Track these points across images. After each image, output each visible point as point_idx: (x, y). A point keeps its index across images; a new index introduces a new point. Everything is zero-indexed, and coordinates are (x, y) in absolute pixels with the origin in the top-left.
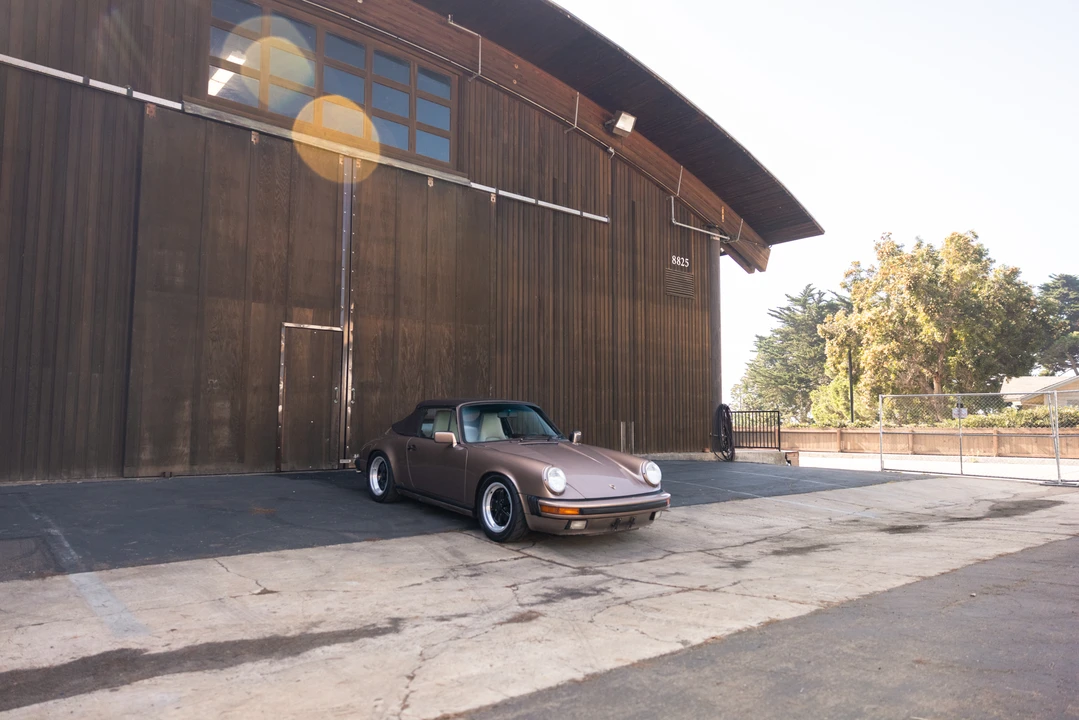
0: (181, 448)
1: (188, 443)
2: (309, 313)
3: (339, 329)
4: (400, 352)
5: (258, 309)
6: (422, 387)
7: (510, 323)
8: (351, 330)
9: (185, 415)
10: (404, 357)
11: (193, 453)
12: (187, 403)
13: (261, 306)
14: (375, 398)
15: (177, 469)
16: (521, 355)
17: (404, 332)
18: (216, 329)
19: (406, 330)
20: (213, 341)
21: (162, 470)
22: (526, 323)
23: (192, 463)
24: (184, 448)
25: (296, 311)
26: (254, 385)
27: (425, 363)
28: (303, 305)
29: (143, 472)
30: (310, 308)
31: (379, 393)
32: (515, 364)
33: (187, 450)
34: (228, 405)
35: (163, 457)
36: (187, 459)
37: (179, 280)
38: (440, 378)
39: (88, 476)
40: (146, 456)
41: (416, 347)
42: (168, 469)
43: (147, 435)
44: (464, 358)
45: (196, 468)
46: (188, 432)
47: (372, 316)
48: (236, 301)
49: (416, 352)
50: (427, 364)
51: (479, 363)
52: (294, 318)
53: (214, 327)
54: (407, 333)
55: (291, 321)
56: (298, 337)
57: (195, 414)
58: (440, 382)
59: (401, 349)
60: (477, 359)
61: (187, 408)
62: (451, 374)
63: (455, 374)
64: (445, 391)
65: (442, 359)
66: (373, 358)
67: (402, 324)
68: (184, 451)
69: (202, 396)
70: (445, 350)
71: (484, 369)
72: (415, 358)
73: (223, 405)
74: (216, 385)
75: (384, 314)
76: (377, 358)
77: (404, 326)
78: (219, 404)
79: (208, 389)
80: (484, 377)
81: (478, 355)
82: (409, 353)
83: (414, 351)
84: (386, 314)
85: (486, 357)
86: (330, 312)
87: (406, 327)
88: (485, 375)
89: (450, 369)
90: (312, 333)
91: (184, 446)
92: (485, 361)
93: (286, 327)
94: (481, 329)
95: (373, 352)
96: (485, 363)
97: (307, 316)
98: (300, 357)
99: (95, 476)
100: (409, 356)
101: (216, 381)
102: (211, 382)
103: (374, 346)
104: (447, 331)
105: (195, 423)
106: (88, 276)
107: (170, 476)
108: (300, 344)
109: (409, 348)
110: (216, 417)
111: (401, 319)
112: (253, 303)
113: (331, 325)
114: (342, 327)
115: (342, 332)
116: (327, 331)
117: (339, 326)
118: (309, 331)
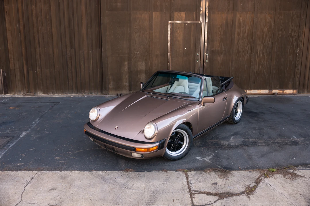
0: (125, 83)
1: (128, 81)
2: (183, 14)
4: (236, 33)
5: (156, 15)
6: (250, 51)
8: (207, 22)
9: (126, 68)
10: (239, 34)
11: (130, 86)
12: (126, 63)
13: (158, 13)
14: (220, 58)
15: (124, 92)
17: (239, 20)
18: (137, 27)
19: (241, 18)
20: (136, 33)
21: (119, 92)
23: (130, 89)
25: (176, 14)
27: (252, 38)
28: (180, 10)
29: (110, 93)
30: (183, 11)
31: (222, 56)
33: (127, 84)
34: (144, 63)
35: (118, 87)
36: (128, 88)
38: (262, 45)
39: (91, 93)
40: (111, 86)
41: (247, 28)
43: (110, 77)
44: (280, 33)
46: (127, 76)
47: (219, 12)
48: (146, 12)
49: (246, 31)
50: (254, 38)
51: (291, 36)
52: (175, 18)
53: (136, 26)
54: (241, 21)
55: (173, 20)
56: (177, 28)
57: (129, 68)
58: (262, 48)
59: (237, 30)
60: (289, 33)
61: (126, 65)
62: (270, 43)
63: (272, 43)
64: (265, 53)
65: (264, 34)
66: (219, 36)
67: (238, 16)
68: (126, 84)
69: (132, 60)
70: (266, 29)
71: (294, 39)
72: (246, 35)
73: (142, 64)
74: (138, 54)
75: (227, 10)
76: (222, 37)
77: (239, 17)
78: (140, 63)
79: (135, 56)
80: (294, 43)
81: (290, 30)
82: (242, 32)
83: (245, 31)
84: (228, 11)
85: (297, 31)
86: (195, 12)
87: (240, 16)
88: (295, 42)
89: (269, 40)
90: (185, 25)
91: (126, 82)
92: (295, 34)
93: (171, 23)
94: (294, 13)
95: (220, 33)
96: (295, 35)
97: (182, 16)
98: (178, 38)
99: (94, 94)
100: (242, 34)
101: (138, 52)
102: (136, 53)
103: (220, 30)
104: (269, 17)
105: (130, 72)
106: (83, 7)
107: (120, 95)
108: (178, 31)
109: (242, 29)
110: (139, 69)
111: (237, 13)
112: (154, 12)
113: (195, 20)
114: (201, 20)
115: (201, 23)
116: (193, 24)
117: (199, 20)
118: (183, 24)
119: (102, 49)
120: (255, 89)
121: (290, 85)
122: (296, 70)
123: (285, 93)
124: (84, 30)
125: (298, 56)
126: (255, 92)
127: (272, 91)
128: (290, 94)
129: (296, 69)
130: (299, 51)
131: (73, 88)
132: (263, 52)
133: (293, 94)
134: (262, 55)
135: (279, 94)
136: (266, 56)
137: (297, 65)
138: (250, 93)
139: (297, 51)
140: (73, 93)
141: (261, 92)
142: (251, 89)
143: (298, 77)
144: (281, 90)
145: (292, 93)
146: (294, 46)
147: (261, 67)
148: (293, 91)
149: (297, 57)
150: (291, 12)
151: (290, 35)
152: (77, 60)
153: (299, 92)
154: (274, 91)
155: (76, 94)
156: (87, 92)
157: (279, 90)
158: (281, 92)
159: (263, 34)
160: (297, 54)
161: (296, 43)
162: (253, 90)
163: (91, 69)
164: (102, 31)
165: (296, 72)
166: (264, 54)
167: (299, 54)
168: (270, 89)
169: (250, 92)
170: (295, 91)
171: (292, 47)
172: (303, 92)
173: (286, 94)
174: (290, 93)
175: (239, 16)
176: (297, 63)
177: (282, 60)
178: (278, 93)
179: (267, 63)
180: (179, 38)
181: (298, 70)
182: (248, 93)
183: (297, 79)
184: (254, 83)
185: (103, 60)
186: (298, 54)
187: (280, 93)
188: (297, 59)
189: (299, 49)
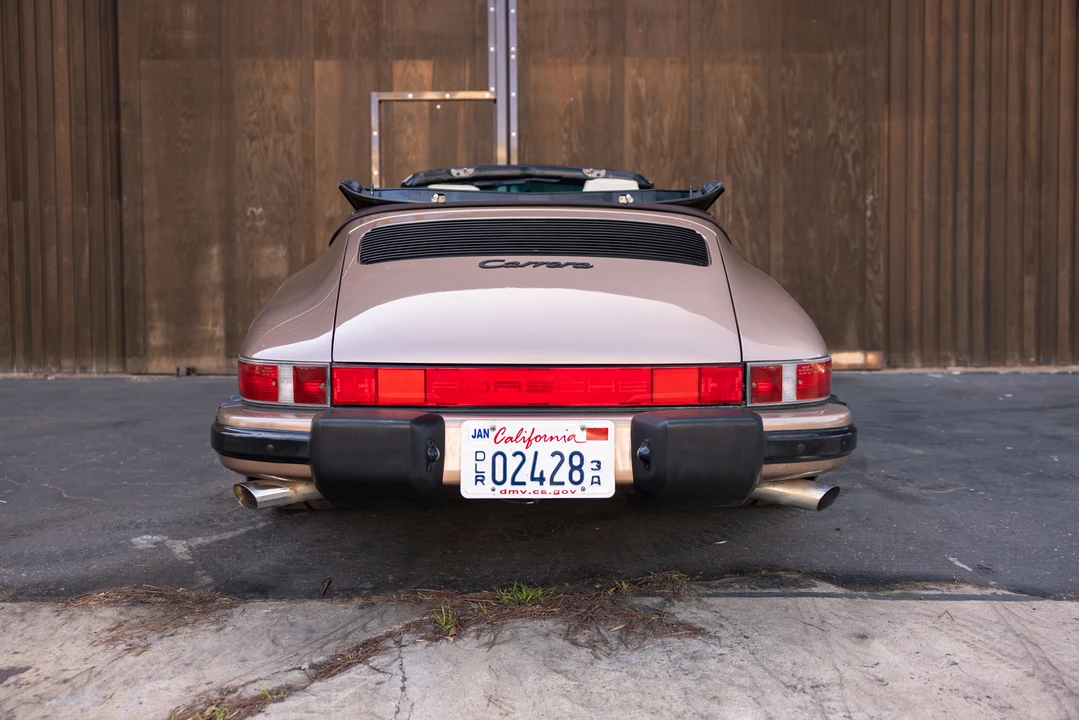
0: (209, 328)
1: (222, 321)
2: (425, 69)
3: (487, 95)
5: (326, 70)
7: (930, 41)
8: (513, 94)
9: (213, 271)
10: (638, 141)
11: (230, 337)
12: (215, 251)
13: (332, 65)
15: (206, 363)
16: (964, 115)
17: (636, 88)
18: (255, 116)
19: (642, 82)
20: (252, 138)
21: (184, 364)
22: (981, 36)
24: (215, 328)
25: (399, 67)
26: (328, 214)
27: (688, 153)
28: (412, 54)
29: (154, 367)
30: (426, 57)
32: (947, 139)
33: (220, 332)
34: (282, 252)
35: (183, 344)
36: (220, 346)
37: (189, 36)
39: (84, 369)
40: (156, 339)
41: (667, 120)
42: (193, 363)
43: (154, 305)
44: (794, 132)
45: (236, 362)
46: (219, 302)
47: (559, 61)
48: (287, 63)
49: (666, 129)
50: (694, 153)
51: (837, 143)
52: (396, 81)
53: (252, 114)
54: (643, 90)
55: (390, 89)
56: (405, 118)
57: (228, 270)
59: (629, 125)
60: (830, 132)
61: (216, 260)
62: (759, 172)
63: (767, 171)
64: (742, 210)
65: (735, 139)
66: (564, 149)
67: (631, 72)
68: (215, 332)
69: (238, 237)
70: (740, 120)
71: (849, 157)
72: (665, 141)
73: (274, 253)
74: (261, 217)
75: (587, 54)
76: (575, 150)
77: (636, 76)
78: (267, 251)
79: (248, 225)
80: (851, 173)
81: (832, 123)
82: (649, 132)
83: (661, 127)
84: (593, 53)
85: (856, 127)
86: (468, 62)
87: (640, 75)
88: (854, 169)
89: (756, 161)
90: (432, 109)
91: (215, 325)
92: (852, 135)
93: (380, 102)
94: (840, 60)
95: (565, 136)
96: (853, 141)
97: (421, 76)
98: (409, 157)
99: (94, 370)
100: (649, 139)
101: (260, 210)
102: (252, 212)
103: (567, 124)
104: (745, 77)
105: (230, 285)
106: (61, 51)
107: (188, 374)
108: (410, 131)
109: (648, 122)
110: (263, 274)
111: (627, 61)
112: (316, 62)
113: (470, 89)
114: (492, 89)
115: (495, 101)
116: (462, 103)
117: (486, 88)
118: (426, 104)
121: (851, 335)
122: (870, 276)
123: (838, 363)
124: (62, 131)
125: (870, 219)
128: (853, 368)
129: (869, 270)
130: (872, 203)
131: (14, 350)
132: (733, 205)
133: (864, 368)
134: (730, 217)
136: (746, 223)
137: (869, 256)
139: (864, 199)
140: (15, 370)
143: (878, 303)
145: (862, 365)
146: (854, 184)
148: (866, 356)
149: (868, 222)
150: (829, 56)
151: (832, 140)
152: (32, 243)
153: (890, 364)
155: (27, 371)
156: (67, 363)
159: (730, 142)
160: (865, 214)
161: (858, 170)
163: (85, 274)
164: (123, 130)
165: (871, 282)
166: (739, 212)
167: (874, 214)
170: (872, 358)
171: (843, 184)
172: (907, 362)
173: (839, 368)
174: (855, 365)
175: (634, 72)
176: (870, 246)
177: (812, 235)
179: (755, 247)
180: (412, 158)
181: (877, 272)
183: (877, 311)
185: (126, 240)
186: (869, 214)
188: (870, 233)
189: (873, 194)
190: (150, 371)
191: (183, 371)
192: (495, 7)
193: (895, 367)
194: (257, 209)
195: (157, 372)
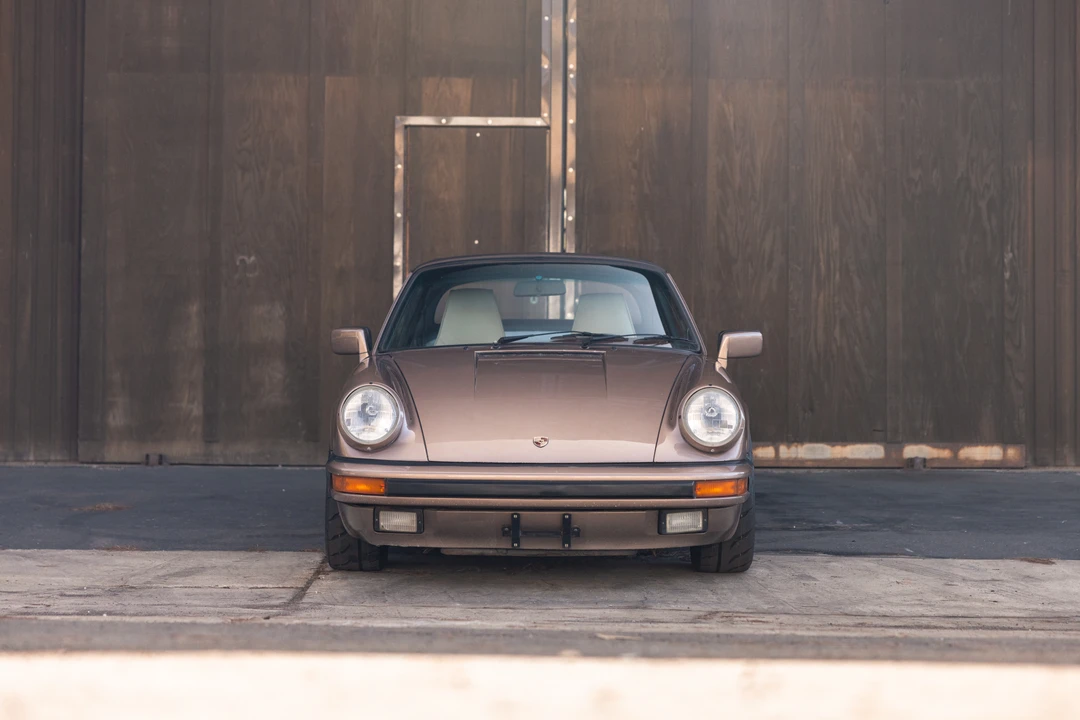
0: (184, 405)
1: (200, 396)
2: (462, 88)
3: (538, 122)
5: (339, 88)
6: (779, 258)
8: (571, 121)
9: (191, 334)
10: (723, 181)
11: (210, 418)
12: (194, 308)
13: (348, 82)
15: (181, 449)
17: (722, 116)
18: (249, 143)
19: (729, 108)
20: (245, 170)
21: (154, 449)
23: (209, 438)
24: (191, 406)
25: (429, 86)
26: (337, 266)
27: (786, 197)
28: (446, 71)
29: (113, 452)
30: (462, 75)
33: (197, 410)
34: (279, 311)
35: (150, 425)
36: (198, 429)
37: (169, 43)
38: (835, 231)
39: (19, 457)
40: (117, 419)
41: (760, 153)
43: (117, 377)
44: (915, 174)
45: (216, 448)
46: (198, 372)
47: (628, 81)
48: (291, 78)
49: (759, 166)
50: (793, 196)
51: (968, 188)
52: (426, 103)
53: (245, 140)
54: (731, 119)
55: (418, 112)
56: (436, 148)
57: (209, 334)
58: (836, 245)
59: (714, 161)
60: (959, 175)
61: (194, 319)
62: (872, 220)
63: (883, 221)
64: (852, 268)
65: (843, 180)
66: (633, 188)
67: (716, 96)
68: (191, 411)
69: (224, 291)
70: (850, 157)
71: (983, 204)
72: (758, 181)
73: (269, 312)
74: (253, 267)
75: (663, 74)
76: (646, 190)
77: (721, 100)
78: (260, 310)
79: (236, 277)
80: (986, 224)
81: (962, 164)
82: (737, 169)
83: (753, 164)
84: (668, 75)
85: (992, 167)
86: (515, 81)
87: (727, 101)
88: (989, 219)
89: (869, 208)
90: (470, 137)
91: (191, 401)
92: (986, 180)
93: (406, 127)
94: (972, 87)
95: (634, 173)
96: (987, 187)
97: (458, 97)
98: (441, 196)
99: (31, 458)
100: (738, 179)
101: (253, 258)
102: (243, 261)
103: (636, 159)
104: (856, 105)
105: (211, 352)
107: (160, 463)
108: (442, 164)
109: (737, 157)
110: (254, 338)
111: (712, 83)
112: (327, 78)
113: (517, 115)
114: (546, 115)
115: (548, 128)
116: (509, 129)
117: (537, 114)
118: (462, 130)
119: (84, 241)
120: (815, 438)
121: (987, 425)
123: (967, 459)
125: (1008, 282)
126: (818, 456)
127: (901, 451)
128: (989, 465)
129: (1008, 343)
130: (1011, 262)
132: (841, 262)
133: (1001, 465)
134: (838, 276)
135: (936, 465)
136: (857, 281)
137: (1008, 326)
138: (796, 460)
139: (1002, 258)
141: (850, 456)
142: (798, 439)
143: (1020, 386)
144: (944, 448)
145: (1002, 461)
146: (989, 238)
147: (837, 333)
148: (1005, 451)
149: (1006, 286)
150: (959, 83)
151: (962, 185)
153: (1038, 462)
154: (911, 451)
157: (934, 447)
158: (945, 454)
159: (837, 182)
160: (1003, 276)
161: (994, 222)
162: (807, 446)
164: (86, 158)
165: (1010, 360)
166: (848, 271)
167: (1014, 276)
168: (893, 441)
169: (794, 456)
170: (1012, 452)
171: (976, 238)
172: (1058, 459)
173: (972, 465)
174: (993, 461)
175: (720, 96)
176: (1008, 315)
177: (937, 299)
178: (933, 460)
179: (867, 314)
180: (444, 196)
181: (1017, 347)
182: (787, 460)
183: (1019, 396)
184: (812, 410)
185: (83, 294)
186: (1007, 275)
187: (938, 459)
188: (1008, 298)
189: (1012, 251)
190: (107, 460)
191: (154, 459)
192: (550, 15)
193: (1044, 465)
194: (249, 257)
195: (116, 460)
